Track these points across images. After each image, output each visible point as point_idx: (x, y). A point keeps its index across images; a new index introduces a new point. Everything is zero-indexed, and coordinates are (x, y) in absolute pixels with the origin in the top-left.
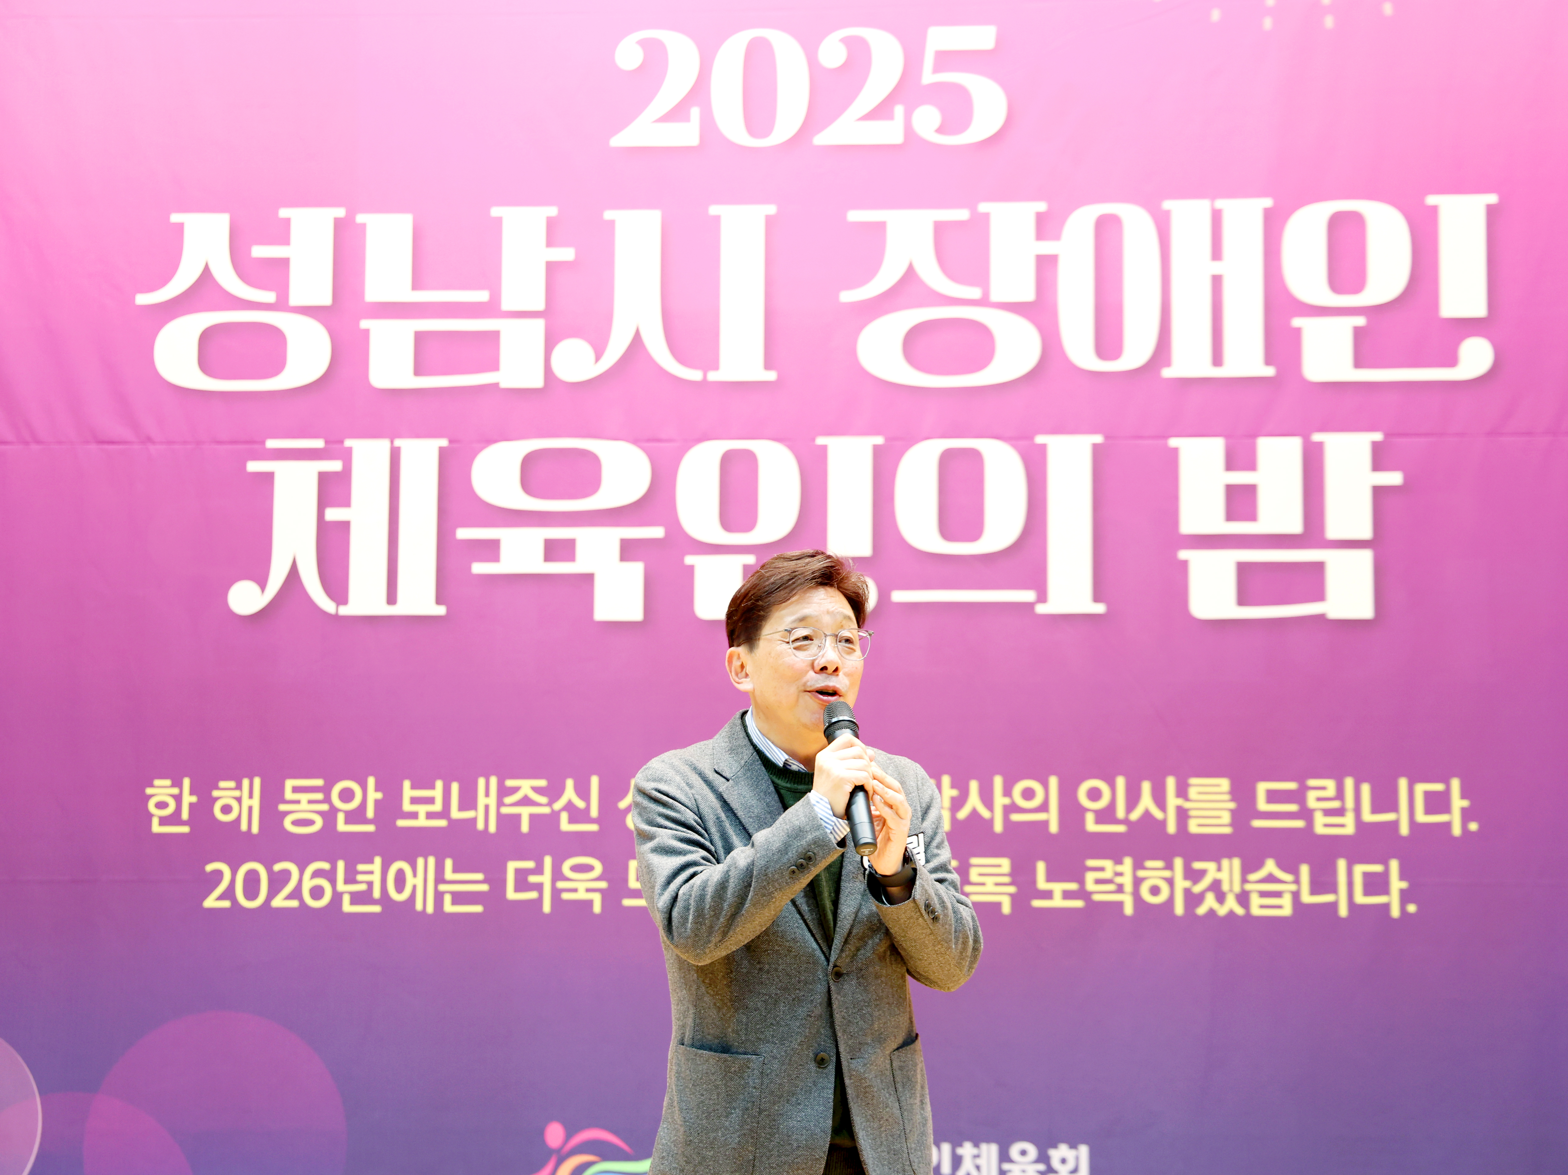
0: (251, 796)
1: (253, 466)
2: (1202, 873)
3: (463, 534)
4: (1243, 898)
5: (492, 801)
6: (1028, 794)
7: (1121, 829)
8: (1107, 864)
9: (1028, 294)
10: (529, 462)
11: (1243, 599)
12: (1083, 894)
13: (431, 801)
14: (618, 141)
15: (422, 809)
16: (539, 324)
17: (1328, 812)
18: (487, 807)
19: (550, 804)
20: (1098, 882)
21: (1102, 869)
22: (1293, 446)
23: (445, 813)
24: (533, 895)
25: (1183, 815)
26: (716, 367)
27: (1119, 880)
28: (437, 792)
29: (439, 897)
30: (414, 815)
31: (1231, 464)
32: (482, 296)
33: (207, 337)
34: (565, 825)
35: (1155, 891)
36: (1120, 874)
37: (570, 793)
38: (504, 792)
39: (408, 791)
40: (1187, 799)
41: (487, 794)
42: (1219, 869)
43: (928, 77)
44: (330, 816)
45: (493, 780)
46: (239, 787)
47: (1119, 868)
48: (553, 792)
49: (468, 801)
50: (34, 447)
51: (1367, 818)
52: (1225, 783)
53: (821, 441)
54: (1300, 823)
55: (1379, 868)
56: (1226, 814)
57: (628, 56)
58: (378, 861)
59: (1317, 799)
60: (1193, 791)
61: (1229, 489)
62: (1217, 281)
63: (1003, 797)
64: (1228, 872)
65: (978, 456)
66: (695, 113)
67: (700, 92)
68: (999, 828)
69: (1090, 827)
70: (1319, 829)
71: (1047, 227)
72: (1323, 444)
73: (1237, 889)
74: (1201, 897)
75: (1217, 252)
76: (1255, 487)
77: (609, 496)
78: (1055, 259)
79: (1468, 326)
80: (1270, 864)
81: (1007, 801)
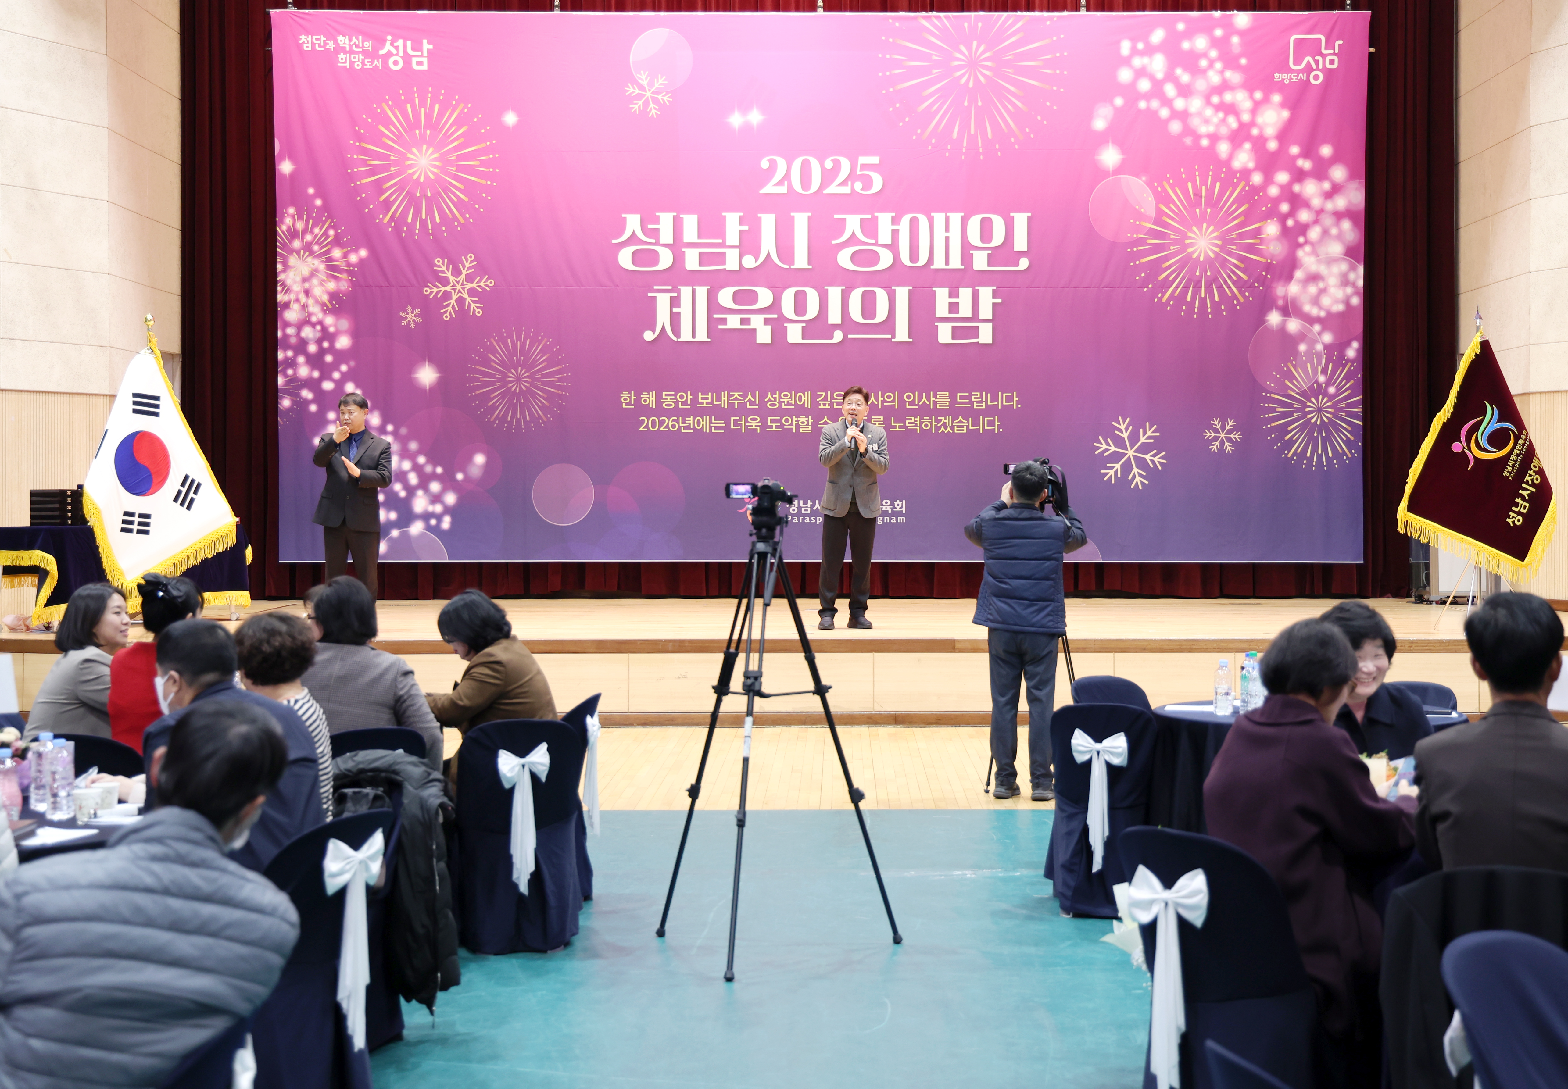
0: (652, 397)
1: (650, 295)
2: (941, 420)
3: (715, 316)
4: (952, 428)
5: (726, 399)
6: (889, 397)
7: (916, 407)
8: (913, 418)
9: (890, 242)
10: (735, 294)
11: (953, 338)
12: (905, 427)
13: (707, 399)
14: (762, 191)
15: (705, 401)
16: (738, 250)
17: (977, 402)
18: (724, 400)
19: (744, 400)
20: (909, 423)
21: (911, 419)
22: (969, 290)
23: (712, 402)
24: (739, 427)
25: (935, 403)
26: (793, 264)
27: (915, 423)
28: (709, 396)
29: (710, 428)
30: (702, 403)
31: (950, 296)
32: (720, 241)
33: (634, 253)
34: (748, 406)
35: (926, 426)
36: (917, 421)
37: (750, 396)
38: (729, 396)
39: (700, 396)
40: (936, 398)
41: (724, 397)
42: (945, 419)
43: (859, 173)
44: (677, 403)
45: (726, 392)
46: (649, 394)
47: (916, 419)
48: (745, 396)
49: (719, 399)
50: (582, 288)
51: (989, 403)
52: (948, 393)
53: (826, 288)
54: (970, 405)
55: (992, 418)
56: (948, 403)
57: (765, 164)
58: (692, 417)
59: (975, 398)
60: (938, 396)
61: (950, 303)
62: (947, 239)
63: (881, 397)
64: (948, 420)
65: (874, 293)
66: (786, 183)
67: (787, 176)
68: (880, 407)
69: (908, 407)
70: (975, 407)
71: (895, 221)
72: (978, 290)
73: (950, 425)
74: (940, 427)
75: (947, 229)
76: (958, 303)
77: (760, 305)
78: (898, 231)
79: (1022, 254)
80: (960, 417)
81: (882, 399)
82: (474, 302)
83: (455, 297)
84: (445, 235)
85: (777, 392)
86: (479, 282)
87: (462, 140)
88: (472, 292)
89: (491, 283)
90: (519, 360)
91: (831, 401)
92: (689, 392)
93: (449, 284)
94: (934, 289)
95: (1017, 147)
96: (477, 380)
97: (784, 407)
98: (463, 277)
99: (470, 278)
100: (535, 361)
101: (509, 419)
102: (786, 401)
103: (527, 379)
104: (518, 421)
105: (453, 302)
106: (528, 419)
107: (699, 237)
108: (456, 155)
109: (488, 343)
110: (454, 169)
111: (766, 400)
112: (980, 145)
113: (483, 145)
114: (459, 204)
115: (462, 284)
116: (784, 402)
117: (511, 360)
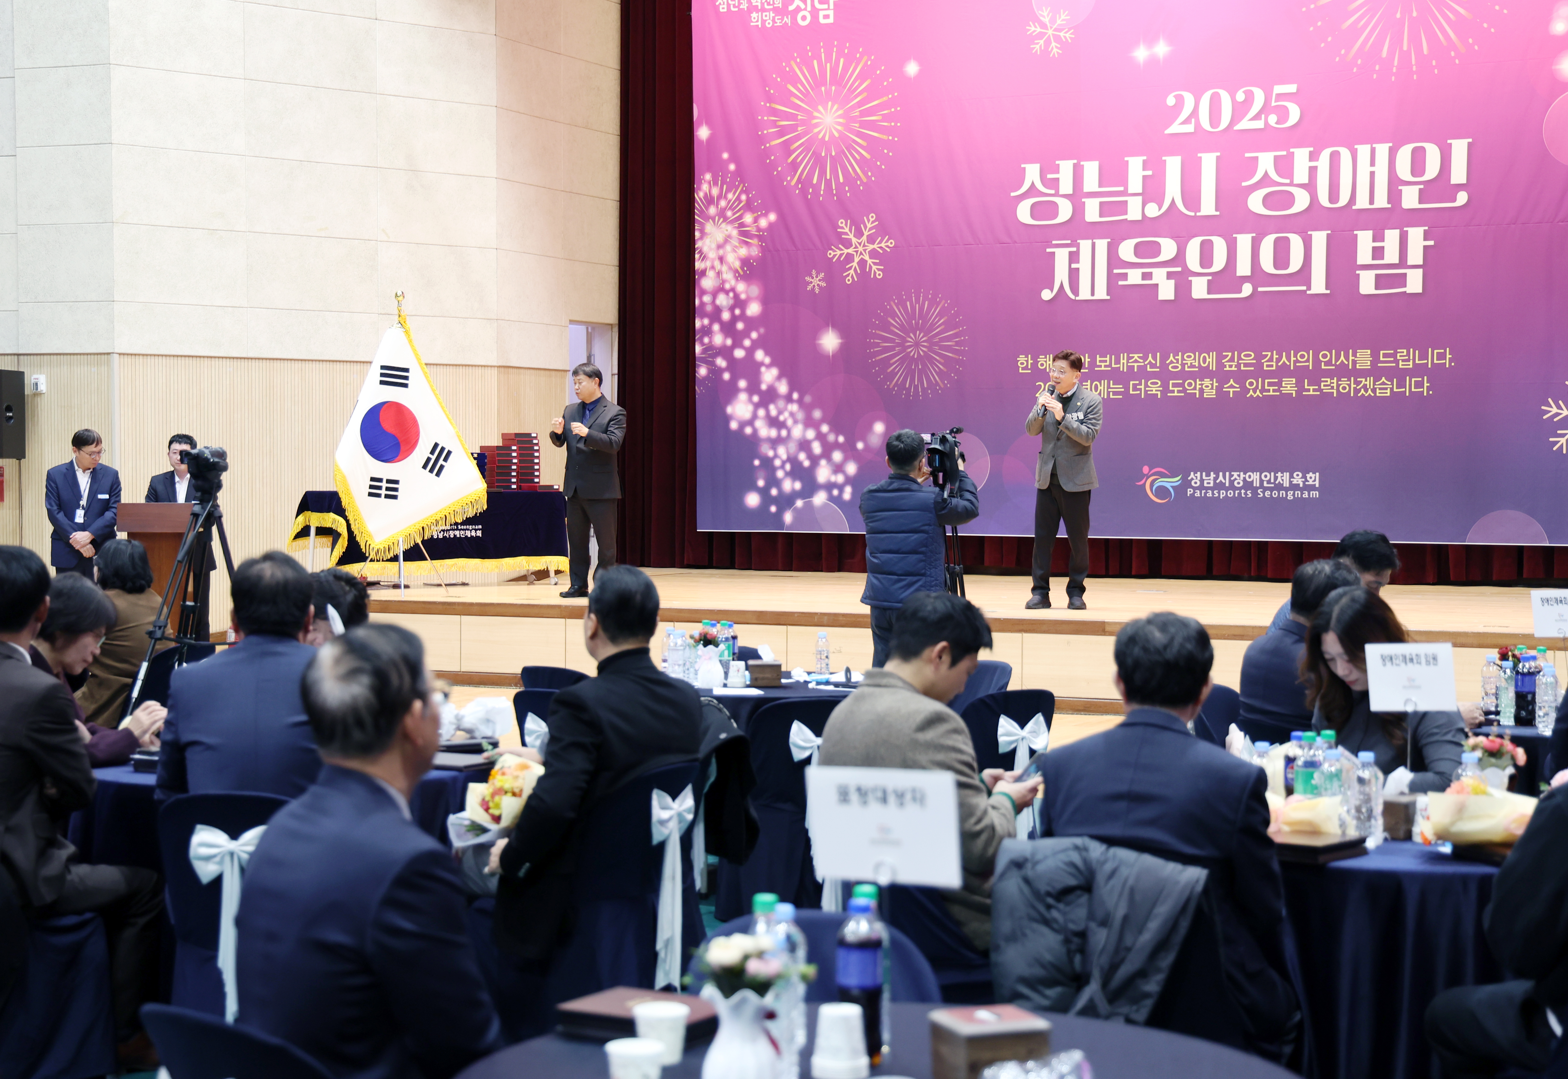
0: (1050, 361)
1: (1048, 250)
2: (1362, 381)
3: (1116, 271)
4: (1374, 390)
5: (1125, 361)
6: (1302, 356)
7: (1334, 367)
8: (1329, 380)
9: (1305, 180)
10: (1137, 246)
11: (1377, 287)
12: (1320, 390)
13: (1106, 361)
14: (1167, 132)
15: (1103, 364)
16: (1140, 198)
17: (1403, 361)
18: (1123, 363)
19: (1144, 362)
20: (1324, 386)
21: (1327, 381)
22: (1397, 232)
23: (1110, 366)
24: (1139, 392)
25: (1354, 363)
27: (1332, 385)
28: (1108, 359)
29: (1109, 393)
30: (1101, 366)
31: (1374, 240)
32: (1122, 189)
33: (1033, 206)
34: (1149, 369)
35: (1344, 388)
36: (1333, 383)
37: (1150, 358)
38: (1129, 358)
39: (1098, 359)
40: (1356, 357)
41: (1124, 359)
42: (1366, 381)
43: (1273, 104)
45: (1125, 354)
46: (1046, 358)
47: (1332, 381)
48: (1145, 358)
49: (1118, 362)
50: (980, 245)
51: (1417, 362)
52: (1369, 351)
53: (1234, 236)
54: (1394, 365)
55: (1420, 379)
56: (1369, 362)
57: (1171, 101)
58: (1089, 381)
59: (1400, 356)
60: (1358, 354)
61: (1374, 248)
62: (1372, 174)
63: (1294, 357)
64: (1369, 382)
65: (1287, 239)
66: (1193, 120)
67: (1195, 113)
68: (1292, 368)
69: (1323, 367)
70: (1401, 366)
71: (1313, 157)
72: (1407, 231)
73: (1372, 387)
74: (1360, 390)
75: (1373, 164)
76: (1383, 247)
77: (1162, 258)
78: (1316, 168)
79: (1460, 187)
80: (1383, 378)
81: (1295, 359)
82: (875, 264)
83: (857, 259)
84: (848, 194)
85: (1180, 353)
86: (880, 242)
87: (865, 94)
88: (873, 254)
89: (892, 243)
90: (917, 323)
91: (1238, 362)
92: (1087, 355)
93: (852, 245)
94: (1355, 232)
95: (1457, 61)
96: (878, 345)
97: (1187, 369)
98: (864, 238)
99: (871, 240)
100: (932, 324)
101: (907, 386)
102: (1189, 363)
103: (925, 344)
104: (916, 387)
105: (855, 264)
106: (925, 386)
108: (860, 111)
109: (888, 307)
110: (857, 125)
111: (1167, 362)
112: (1413, 62)
113: (885, 99)
114: (862, 162)
115: (864, 246)
116: (1187, 364)
117: (910, 324)
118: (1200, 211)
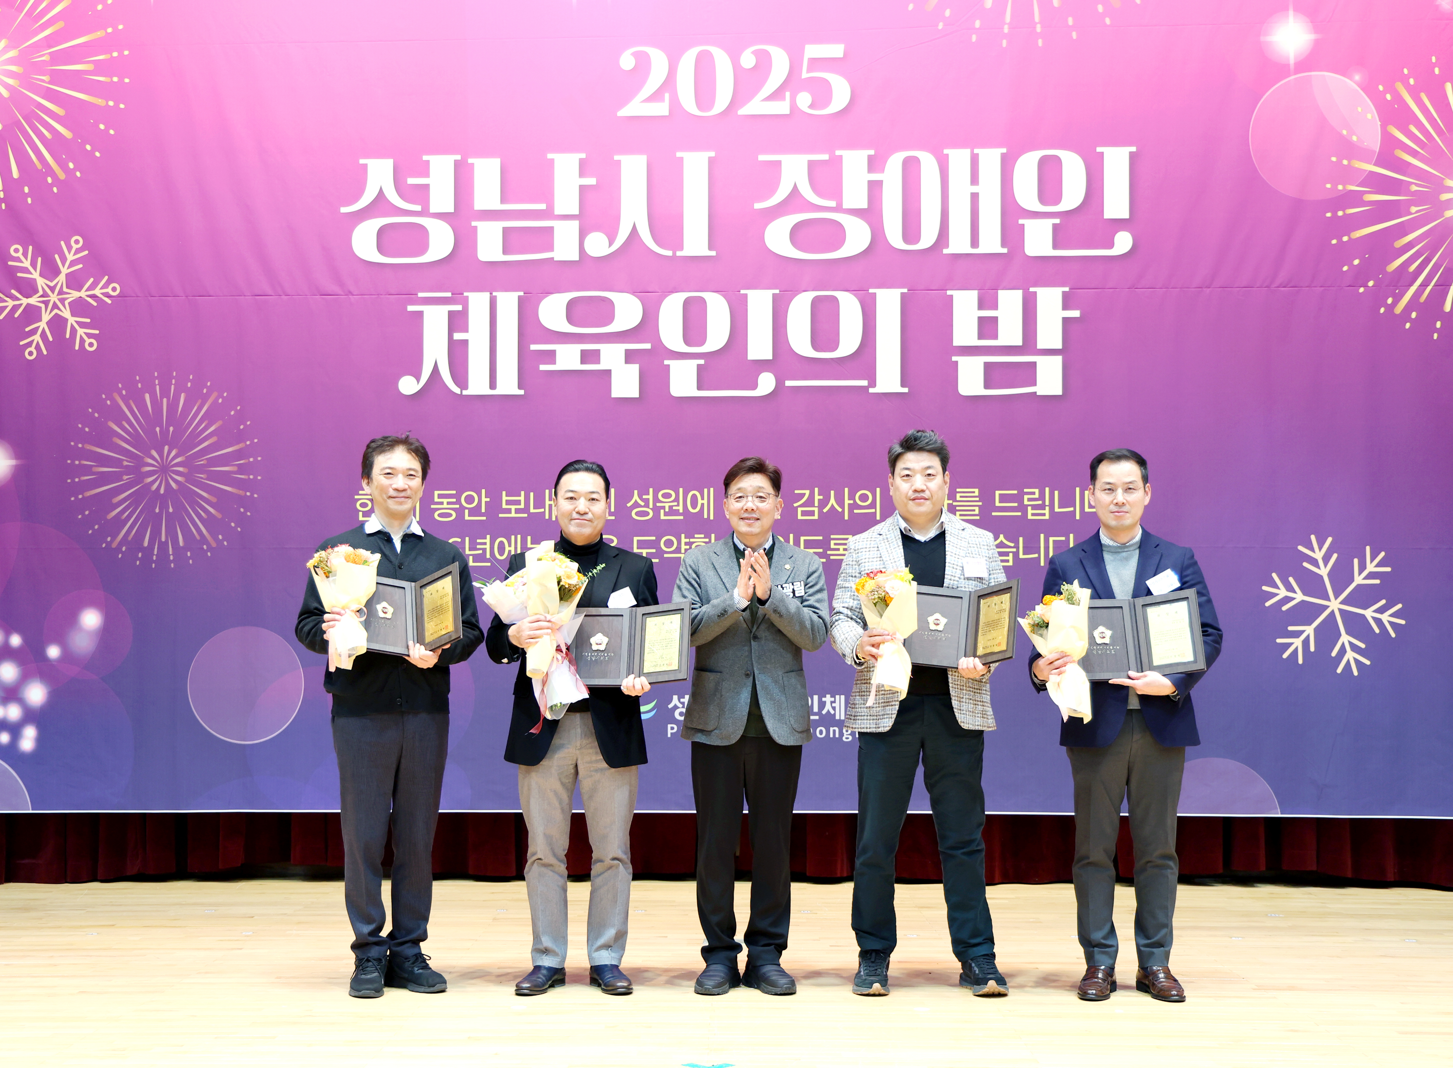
1: (411, 308)
3: (534, 347)
6: (864, 498)
9: (863, 204)
10: (571, 305)
11: (987, 384)
13: (518, 502)
14: (623, 113)
15: (513, 508)
16: (576, 224)
17: (1034, 507)
22: (1017, 295)
23: (526, 509)
26: (681, 248)
28: (522, 498)
30: (509, 511)
31: (981, 306)
32: (543, 206)
33: (382, 232)
39: (505, 498)
40: (955, 500)
43: (805, 75)
44: (460, 511)
49: (540, 503)
50: (284, 297)
51: (1057, 510)
52: (977, 491)
53: (743, 292)
54: (1019, 514)
55: (1063, 538)
56: (977, 509)
57: (627, 61)
58: (488, 537)
59: (1029, 500)
60: (958, 495)
61: (981, 319)
62: (975, 197)
63: (849, 499)
65: (835, 300)
66: (667, 96)
67: (670, 83)
68: (846, 518)
70: (1030, 517)
71: (875, 164)
72: (1035, 293)
75: (975, 180)
76: (995, 319)
77: (618, 325)
78: (880, 183)
79: (1118, 224)
80: (1002, 536)
81: (851, 502)
82: (82, 325)
83: (46, 317)
84: (29, 200)
85: (651, 490)
86: (92, 287)
87: (60, 25)
88: (78, 307)
89: (115, 289)
90: (164, 432)
92: (483, 491)
93: (37, 291)
94: (949, 293)
95: (1108, 21)
96: (88, 470)
97: (662, 517)
98: (62, 278)
99: (75, 282)
100: (195, 435)
101: (146, 544)
102: (667, 505)
103: (181, 469)
104: (163, 546)
105: (43, 325)
106: (181, 544)
107: (503, 200)
108: (50, 53)
109: (108, 402)
110: (46, 78)
111: (629, 505)
112: (1037, 18)
113: (100, 34)
114: (56, 144)
115: (61, 292)
116: (664, 508)
117: (150, 433)
118: (682, 249)
